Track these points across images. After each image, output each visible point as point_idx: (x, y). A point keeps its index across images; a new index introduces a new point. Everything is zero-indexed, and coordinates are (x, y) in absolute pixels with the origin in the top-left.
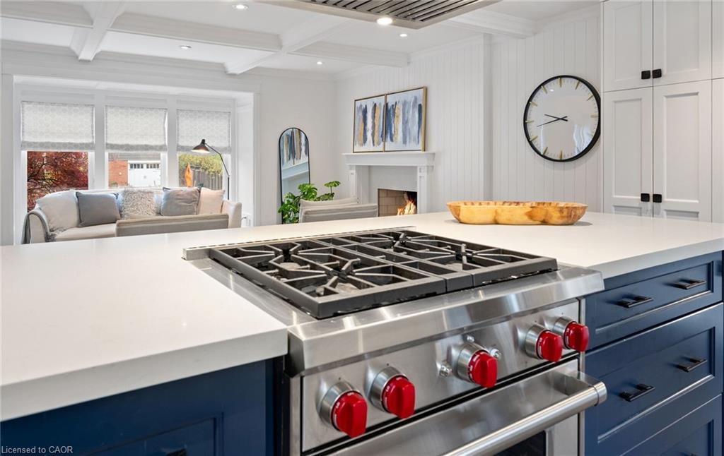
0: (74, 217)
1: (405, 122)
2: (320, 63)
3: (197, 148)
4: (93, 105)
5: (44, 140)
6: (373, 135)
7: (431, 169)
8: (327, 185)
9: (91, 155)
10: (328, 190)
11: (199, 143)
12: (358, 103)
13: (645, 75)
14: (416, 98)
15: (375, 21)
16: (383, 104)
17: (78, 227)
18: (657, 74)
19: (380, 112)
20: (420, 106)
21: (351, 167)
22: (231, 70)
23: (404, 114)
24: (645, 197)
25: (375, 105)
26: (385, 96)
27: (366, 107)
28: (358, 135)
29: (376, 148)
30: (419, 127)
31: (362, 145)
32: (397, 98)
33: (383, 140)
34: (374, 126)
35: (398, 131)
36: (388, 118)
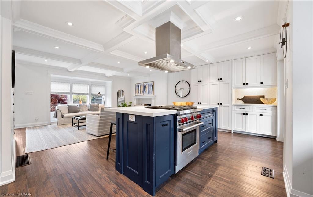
0: (67, 111)
1: (149, 89)
2: (129, 75)
3: (98, 94)
4: (69, 83)
5: (56, 91)
6: (140, 92)
7: (155, 99)
8: (129, 103)
9: (68, 96)
10: (129, 104)
11: (98, 93)
12: (136, 85)
13: (199, 81)
14: (151, 84)
15: (146, 67)
16: (143, 85)
17: (68, 113)
18: (201, 81)
19: (142, 87)
20: (152, 86)
21: (135, 99)
22: (107, 76)
23: (148, 87)
24: (198, 103)
25: (141, 85)
26: (144, 83)
27: (139, 85)
28: (136, 92)
29: (141, 95)
30: (152, 90)
31: (138, 94)
32: (147, 83)
33: (143, 93)
34: (141, 90)
35: (147, 91)
36: (144, 88)
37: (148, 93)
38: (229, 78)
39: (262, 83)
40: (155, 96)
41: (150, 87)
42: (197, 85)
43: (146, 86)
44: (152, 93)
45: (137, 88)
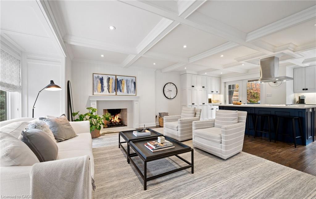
1: (128, 86)
18: (194, 86)
20: (134, 82)
25: (109, 78)
26: (116, 76)
27: (102, 77)
28: (97, 88)
29: (111, 94)
30: (135, 89)
31: (101, 92)
32: (123, 78)
33: (115, 91)
34: (109, 86)
35: (124, 89)
36: (118, 85)
37: (128, 92)
38: (207, 87)
39: (217, 92)
40: (139, 97)
41: (130, 83)
42: (191, 89)
43: (121, 81)
44: (134, 93)
45: (98, 81)
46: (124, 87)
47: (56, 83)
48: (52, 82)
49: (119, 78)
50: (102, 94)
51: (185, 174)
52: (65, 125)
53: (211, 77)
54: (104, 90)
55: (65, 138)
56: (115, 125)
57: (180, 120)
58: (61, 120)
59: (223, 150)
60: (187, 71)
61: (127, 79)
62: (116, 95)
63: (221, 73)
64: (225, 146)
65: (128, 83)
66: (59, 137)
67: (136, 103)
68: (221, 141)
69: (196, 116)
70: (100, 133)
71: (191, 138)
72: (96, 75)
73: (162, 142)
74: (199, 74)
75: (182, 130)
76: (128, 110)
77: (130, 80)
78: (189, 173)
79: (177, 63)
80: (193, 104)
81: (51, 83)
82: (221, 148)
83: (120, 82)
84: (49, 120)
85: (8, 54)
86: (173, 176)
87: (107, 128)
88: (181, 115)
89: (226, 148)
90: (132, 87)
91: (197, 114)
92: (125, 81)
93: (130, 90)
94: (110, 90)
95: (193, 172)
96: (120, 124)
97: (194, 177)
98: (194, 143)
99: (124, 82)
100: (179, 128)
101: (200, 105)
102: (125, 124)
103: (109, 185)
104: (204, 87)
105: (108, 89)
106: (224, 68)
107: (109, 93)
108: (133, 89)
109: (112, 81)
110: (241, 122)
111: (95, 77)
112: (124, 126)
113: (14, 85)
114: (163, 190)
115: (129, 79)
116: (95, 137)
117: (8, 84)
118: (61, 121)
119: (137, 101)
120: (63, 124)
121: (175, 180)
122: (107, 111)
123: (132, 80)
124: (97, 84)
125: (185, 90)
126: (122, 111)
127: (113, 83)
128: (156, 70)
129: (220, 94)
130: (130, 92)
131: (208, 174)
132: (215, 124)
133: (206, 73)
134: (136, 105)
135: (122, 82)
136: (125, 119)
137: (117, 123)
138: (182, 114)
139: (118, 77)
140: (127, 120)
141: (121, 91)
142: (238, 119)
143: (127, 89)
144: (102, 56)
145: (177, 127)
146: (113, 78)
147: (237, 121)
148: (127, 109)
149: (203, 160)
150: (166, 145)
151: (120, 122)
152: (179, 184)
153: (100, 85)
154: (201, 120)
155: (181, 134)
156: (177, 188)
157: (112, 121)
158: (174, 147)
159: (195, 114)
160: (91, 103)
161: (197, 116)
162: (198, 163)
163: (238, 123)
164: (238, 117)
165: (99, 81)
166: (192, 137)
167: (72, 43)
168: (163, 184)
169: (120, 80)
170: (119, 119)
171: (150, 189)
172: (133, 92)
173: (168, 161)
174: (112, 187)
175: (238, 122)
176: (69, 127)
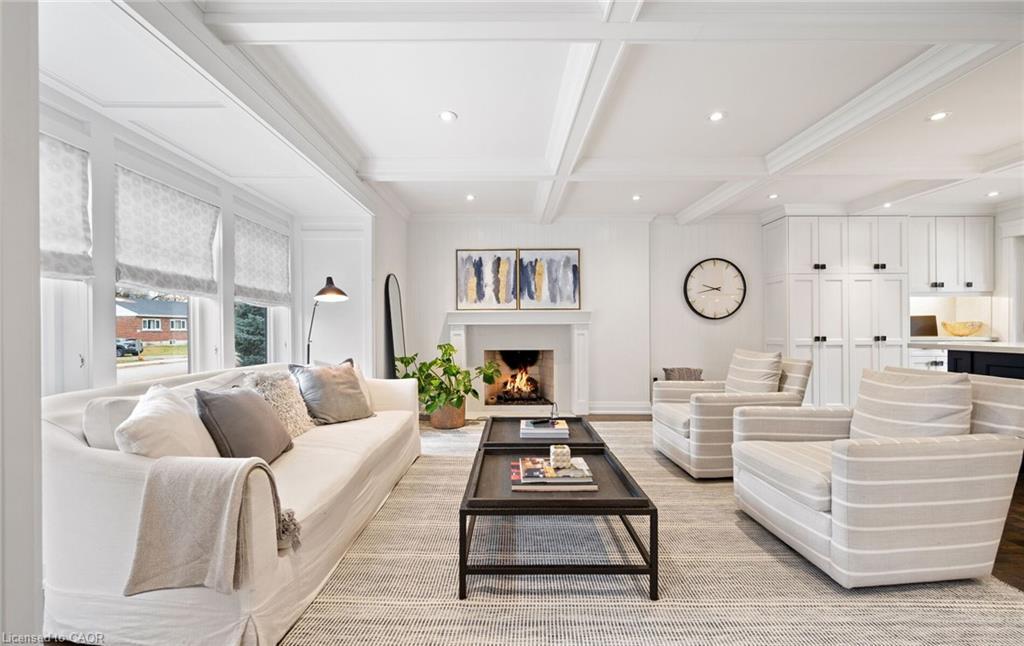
1: (553, 281)
13: (815, 267)
16: (513, 259)
18: (823, 267)
20: (575, 267)
21: (456, 327)
23: (550, 272)
25: (499, 259)
26: (518, 251)
27: (480, 259)
28: (466, 290)
29: (503, 305)
30: (575, 287)
31: (475, 302)
32: (538, 255)
33: (516, 297)
34: (497, 282)
35: (541, 289)
36: (524, 275)
37: (553, 299)
38: (901, 265)
39: (969, 285)
40: (589, 313)
41: (561, 271)
42: (809, 277)
43: (533, 265)
44: (575, 301)
45: (468, 271)
46: (542, 283)
47: (337, 284)
48: (330, 281)
49: (527, 257)
50: (478, 305)
51: (621, 593)
52: (342, 387)
53: (932, 220)
54: (484, 296)
55: (335, 416)
56: (518, 399)
57: (698, 399)
58: (335, 373)
59: (839, 545)
60: (786, 205)
61: (552, 257)
62: (518, 307)
63: (993, 194)
64: (849, 532)
65: (554, 269)
66: (322, 413)
67: (579, 335)
68: (831, 501)
69: (786, 386)
70: (466, 418)
71: (729, 475)
72: (464, 255)
73: (559, 465)
74: (850, 211)
75: (702, 438)
76: (556, 355)
77: (559, 262)
78: (641, 592)
79: (722, 183)
80: (817, 339)
81: (327, 284)
82: (831, 536)
83: (529, 268)
84: (308, 371)
85: (259, 226)
86: (575, 587)
87: (495, 404)
88: (725, 379)
89: (852, 539)
90: (567, 280)
91: (788, 381)
92: (546, 266)
93: (560, 292)
94: (502, 295)
95: (654, 596)
96: (534, 395)
97: (646, 613)
98: (738, 493)
99: (543, 268)
100: (693, 430)
101: (857, 346)
102: (548, 398)
103: (388, 556)
104: (884, 266)
105: (497, 291)
106: (983, 171)
107: (499, 302)
108: (570, 288)
109: (507, 267)
110: (993, 431)
111: (462, 259)
112: (543, 404)
113: (273, 292)
114: (508, 617)
115: (559, 256)
116: (449, 426)
117: (260, 291)
118: (334, 376)
119: (585, 326)
120: (338, 384)
121: (572, 600)
122: (498, 357)
123: (568, 260)
124: (466, 279)
125: (781, 282)
126: (541, 357)
127: (508, 273)
128: (655, 218)
129: (990, 293)
130: (561, 298)
131: (716, 619)
132: (852, 427)
133: (887, 205)
134: (579, 341)
135: (537, 268)
136: (548, 383)
137: (523, 394)
138: (729, 376)
139: (523, 254)
140: (553, 387)
141: (531, 297)
142: (974, 415)
143: (549, 289)
144: (470, 198)
145: (687, 425)
146: (508, 259)
147: (968, 426)
148: (552, 351)
149: (738, 564)
150: (564, 477)
151: (532, 392)
152: (574, 618)
153: (473, 280)
154: (807, 405)
155: (701, 450)
156: (556, 627)
157: (509, 387)
158: (595, 487)
159: (783, 379)
160: (452, 333)
161: (792, 388)
162: (709, 570)
163: (971, 433)
164: (974, 404)
165: (472, 270)
166: (732, 472)
167: (381, 178)
168: (522, 601)
169: (531, 263)
170: (530, 380)
171: (475, 600)
172: (569, 298)
173: (597, 534)
174: (392, 563)
175: (972, 430)
176: (351, 391)
